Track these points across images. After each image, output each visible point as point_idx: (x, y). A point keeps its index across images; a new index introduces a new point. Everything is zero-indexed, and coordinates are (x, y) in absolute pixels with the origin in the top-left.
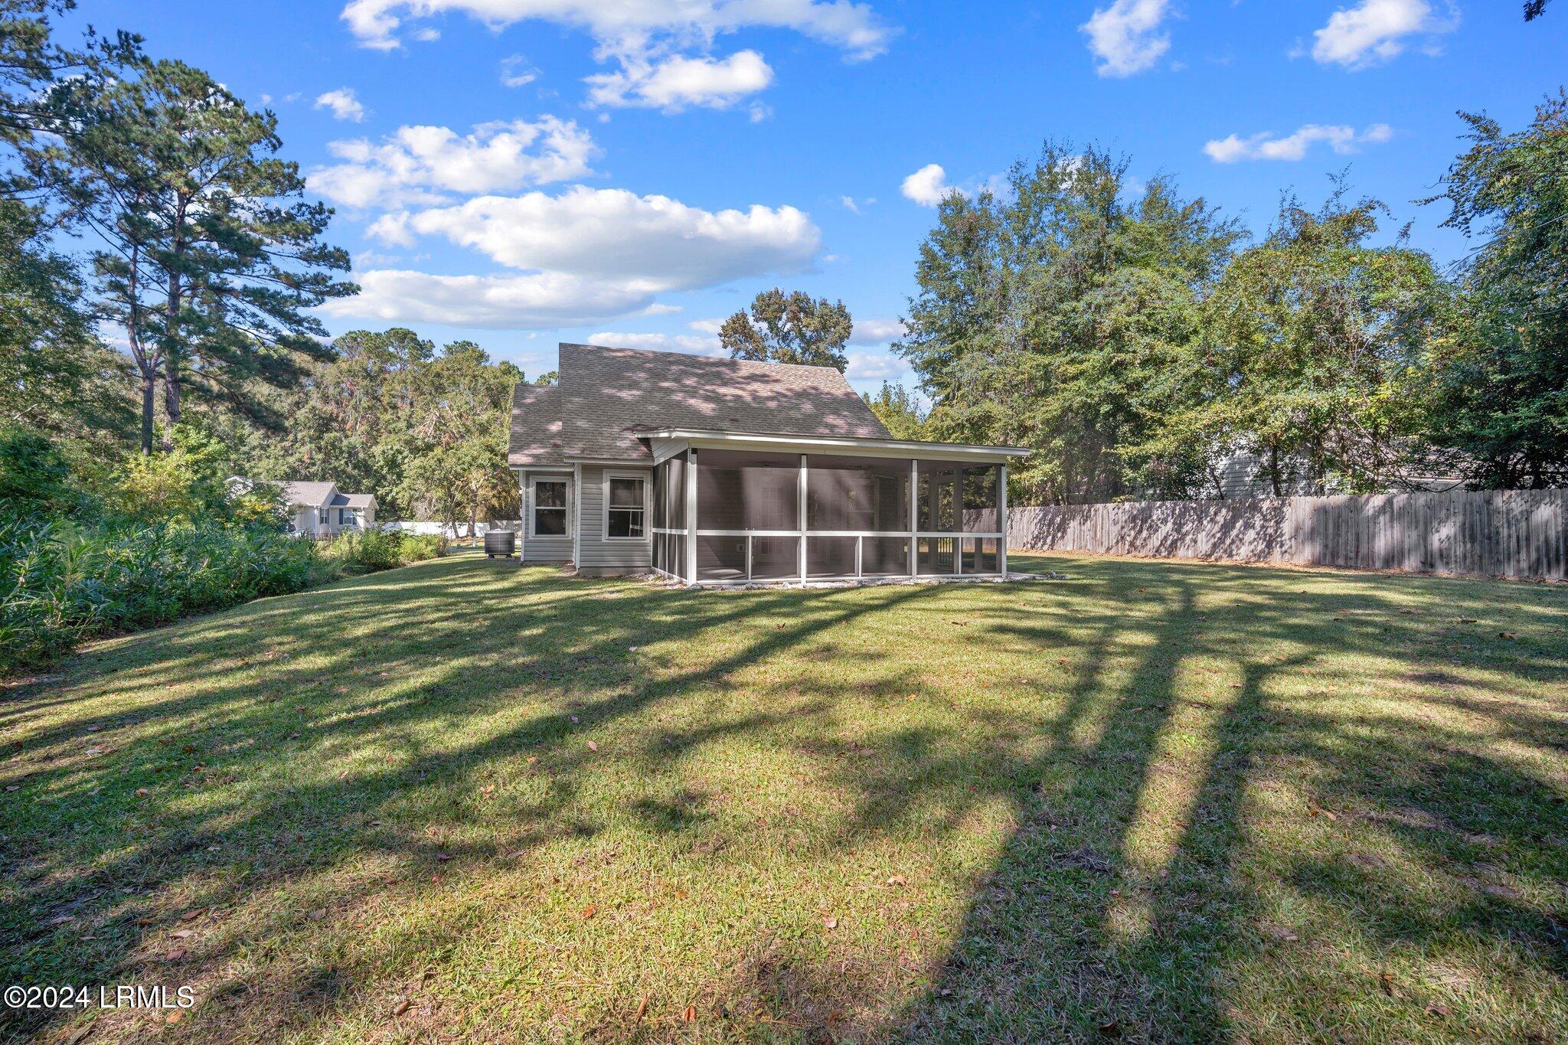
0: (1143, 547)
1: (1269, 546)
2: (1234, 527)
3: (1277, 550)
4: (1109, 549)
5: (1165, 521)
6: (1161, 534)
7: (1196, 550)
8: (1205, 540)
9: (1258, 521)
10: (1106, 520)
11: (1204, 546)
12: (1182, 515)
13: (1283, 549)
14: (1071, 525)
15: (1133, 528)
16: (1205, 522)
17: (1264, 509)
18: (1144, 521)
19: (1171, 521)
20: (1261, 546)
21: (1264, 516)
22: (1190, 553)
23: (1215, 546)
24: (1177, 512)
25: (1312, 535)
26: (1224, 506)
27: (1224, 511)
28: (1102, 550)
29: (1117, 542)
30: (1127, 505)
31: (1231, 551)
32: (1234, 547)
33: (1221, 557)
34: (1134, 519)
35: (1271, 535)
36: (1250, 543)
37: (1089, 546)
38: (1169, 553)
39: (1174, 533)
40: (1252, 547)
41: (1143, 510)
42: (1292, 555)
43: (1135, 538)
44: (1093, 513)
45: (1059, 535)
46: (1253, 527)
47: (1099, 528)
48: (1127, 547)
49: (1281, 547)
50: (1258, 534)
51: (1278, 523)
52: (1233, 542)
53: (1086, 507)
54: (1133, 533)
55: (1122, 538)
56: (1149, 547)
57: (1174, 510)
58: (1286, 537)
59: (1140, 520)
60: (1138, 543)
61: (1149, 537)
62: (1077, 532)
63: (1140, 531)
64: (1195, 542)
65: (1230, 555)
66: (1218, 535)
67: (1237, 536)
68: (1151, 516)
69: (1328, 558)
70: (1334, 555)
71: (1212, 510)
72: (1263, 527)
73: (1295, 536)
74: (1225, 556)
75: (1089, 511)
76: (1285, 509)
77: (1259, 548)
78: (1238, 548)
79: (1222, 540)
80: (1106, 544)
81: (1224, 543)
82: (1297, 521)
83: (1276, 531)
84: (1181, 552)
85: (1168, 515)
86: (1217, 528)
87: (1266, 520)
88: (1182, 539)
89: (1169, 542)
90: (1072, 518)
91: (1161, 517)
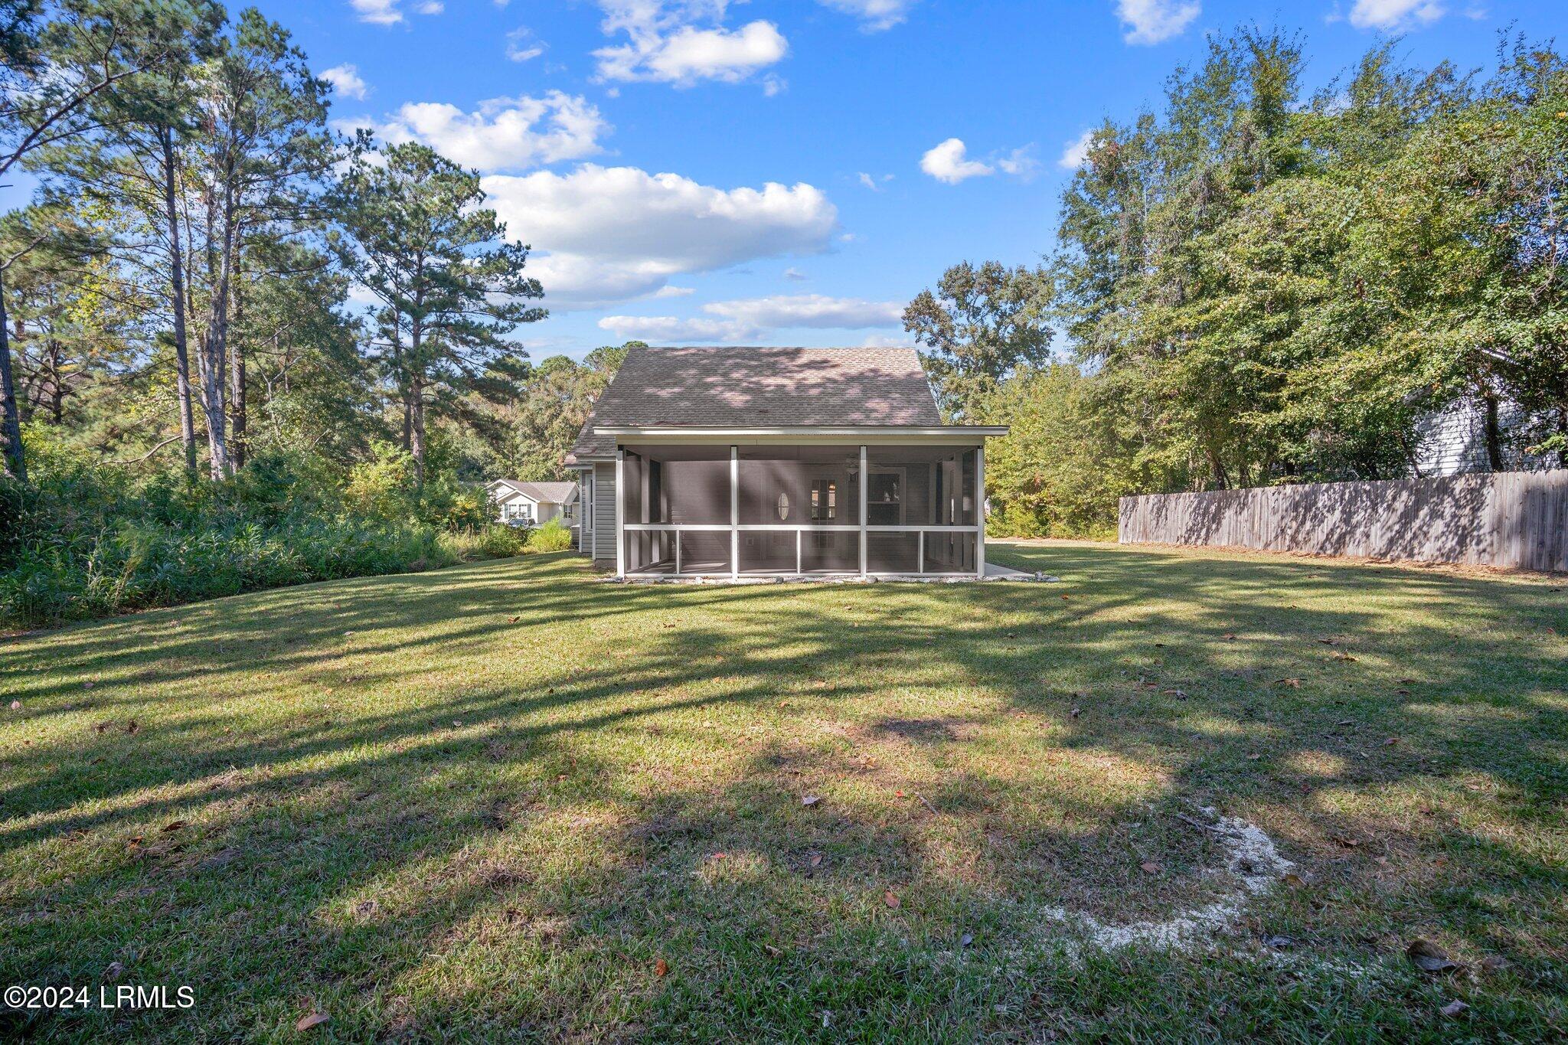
0: (1306, 542)
1: (1462, 542)
2: (1416, 516)
3: (1472, 549)
4: (1267, 545)
5: (1331, 509)
6: (1326, 526)
7: (1367, 547)
8: (1379, 533)
9: (1448, 508)
10: (1265, 509)
11: (1378, 542)
12: (1353, 500)
13: (1481, 547)
14: (1227, 514)
15: (1295, 518)
16: (1380, 510)
17: (1457, 491)
18: (1307, 509)
19: (1339, 508)
20: (1451, 542)
21: (1457, 501)
22: (1361, 552)
23: (1392, 542)
24: (1347, 497)
25: (1522, 527)
26: (1404, 487)
27: (1405, 495)
28: (1260, 546)
29: (1276, 537)
30: (1289, 488)
31: (1412, 549)
32: (1415, 543)
33: (1399, 557)
34: (1296, 506)
35: (1464, 528)
36: (1437, 538)
37: (1246, 542)
38: (1336, 552)
39: (1343, 525)
40: (1440, 543)
41: (1306, 495)
42: (1493, 555)
43: (1297, 531)
44: (1250, 499)
45: (1214, 526)
46: (1442, 516)
47: (1257, 518)
48: (1287, 542)
49: (1478, 544)
50: (1447, 525)
51: (1475, 510)
52: (1415, 536)
53: (1243, 491)
54: (1294, 525)
55: (1282, 531)
56: (1312, 542)
57: (1343, 494)
58: (1486, 529)
59: (1304, 507)
60: (1300, 537)
61: (1313, 530)
62: (1233, 523)
63: (1303, 523)
64: (1368, 536)
65: (1411, 555)
66: (1397, 527)
67: (1420, 528)
68: (1316, 503)
69: (1545, 559)
70: (1553, 557)
71: (1390, 494)
72: (1454, 516)
73: (1497, 528)
74: (1403, 555)
75: (1247, 496)
76: (1485, 491)
77: (1449, 545)
78: (1421, 545)
79: (1401, 534)
80: (1263, 538)
81: (1402, 537)
82: (1501, 506)
83: (1472, 522)
84: (1350, 549)
85: (1336, 501)
86: (1394, 518)
87: (1458, 507)
88: (1352, 532)
89: (1336, 537)
90: (1229, 506)
91: (1328, 503)
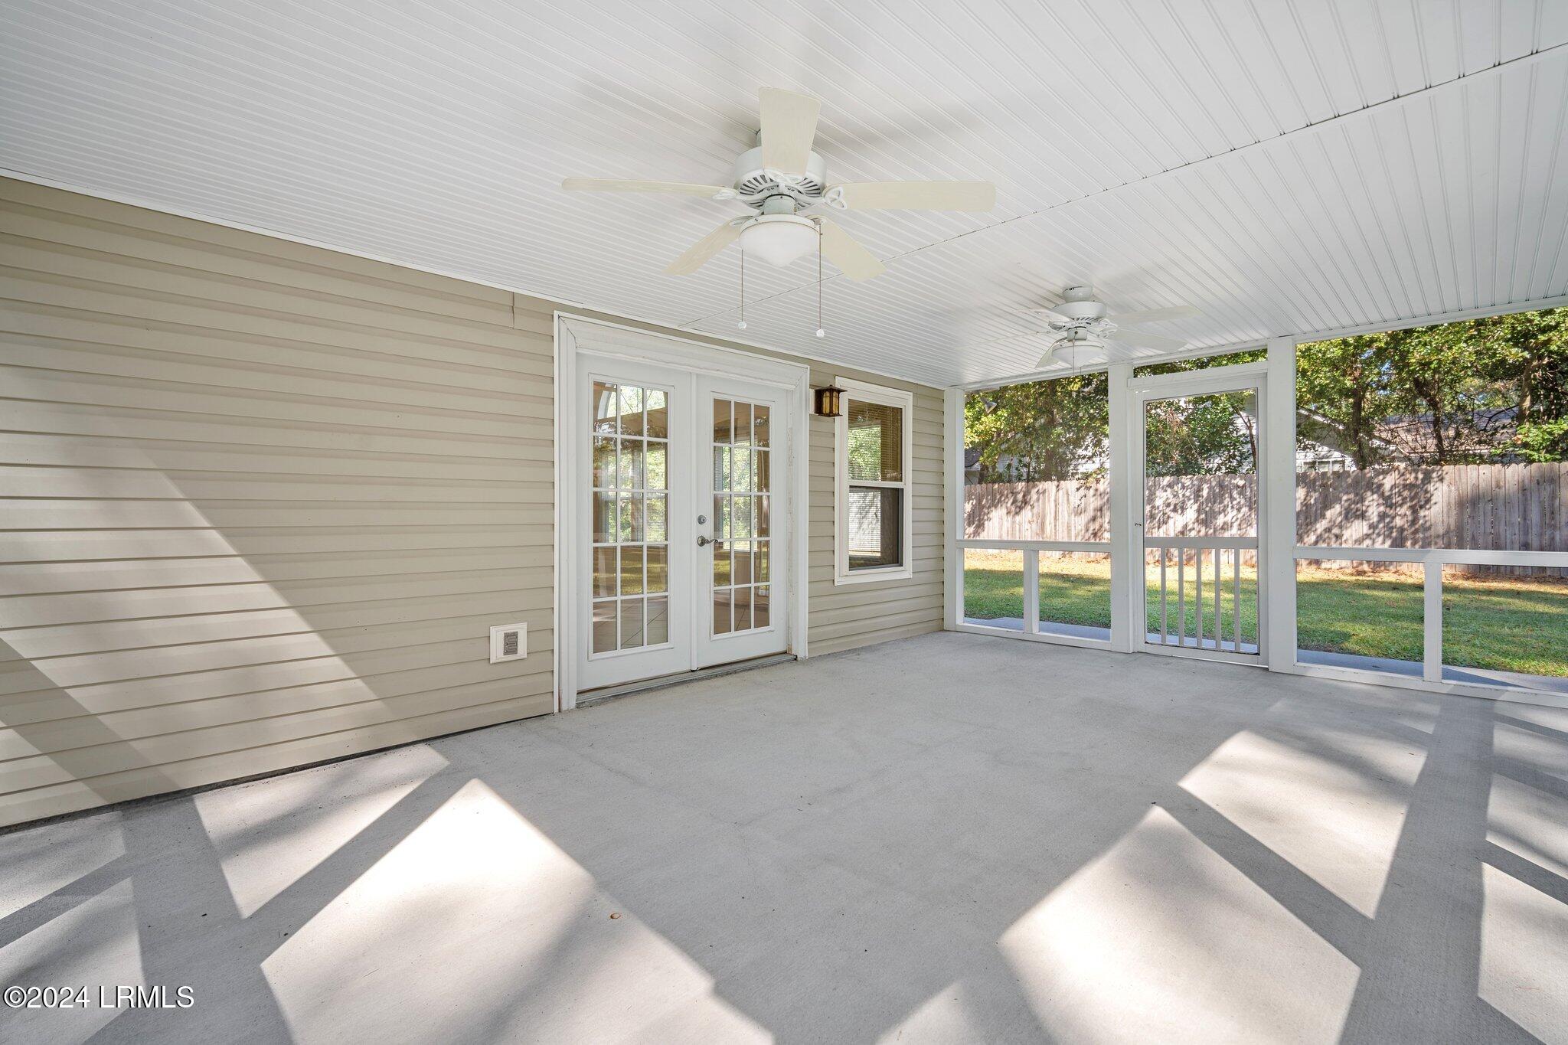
2: (1322, 516)
5: (1179, 508)
9: (1373, 506)
10: (1062, 508)
12: (1216, 497)
14: (995, 514)
17: (1387, 486)
19: (1192, 508)
21: (1387, 498)
24: (1205, 493)
35: (1401, 530)
36: (1358, 542)
39: (1201, 527)
44: (1034, 496)
46: (1362, 516)
47: (1049, 518)
50: (1372, 526)
51: (1416, 509)
52: (1320, 540)
53: (1021, 486)
57: (1200, 490)
62: (1005, 525)
67: (1328, 530)
68: (1151, 501)
72: (1382, 516)
75: (1027, 493)
76: (1431, 487)
83: (1414, 523)
85: (1186, 498)
87: (1390, 506)
90: (995, 504)
91: (1173, 501)
